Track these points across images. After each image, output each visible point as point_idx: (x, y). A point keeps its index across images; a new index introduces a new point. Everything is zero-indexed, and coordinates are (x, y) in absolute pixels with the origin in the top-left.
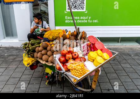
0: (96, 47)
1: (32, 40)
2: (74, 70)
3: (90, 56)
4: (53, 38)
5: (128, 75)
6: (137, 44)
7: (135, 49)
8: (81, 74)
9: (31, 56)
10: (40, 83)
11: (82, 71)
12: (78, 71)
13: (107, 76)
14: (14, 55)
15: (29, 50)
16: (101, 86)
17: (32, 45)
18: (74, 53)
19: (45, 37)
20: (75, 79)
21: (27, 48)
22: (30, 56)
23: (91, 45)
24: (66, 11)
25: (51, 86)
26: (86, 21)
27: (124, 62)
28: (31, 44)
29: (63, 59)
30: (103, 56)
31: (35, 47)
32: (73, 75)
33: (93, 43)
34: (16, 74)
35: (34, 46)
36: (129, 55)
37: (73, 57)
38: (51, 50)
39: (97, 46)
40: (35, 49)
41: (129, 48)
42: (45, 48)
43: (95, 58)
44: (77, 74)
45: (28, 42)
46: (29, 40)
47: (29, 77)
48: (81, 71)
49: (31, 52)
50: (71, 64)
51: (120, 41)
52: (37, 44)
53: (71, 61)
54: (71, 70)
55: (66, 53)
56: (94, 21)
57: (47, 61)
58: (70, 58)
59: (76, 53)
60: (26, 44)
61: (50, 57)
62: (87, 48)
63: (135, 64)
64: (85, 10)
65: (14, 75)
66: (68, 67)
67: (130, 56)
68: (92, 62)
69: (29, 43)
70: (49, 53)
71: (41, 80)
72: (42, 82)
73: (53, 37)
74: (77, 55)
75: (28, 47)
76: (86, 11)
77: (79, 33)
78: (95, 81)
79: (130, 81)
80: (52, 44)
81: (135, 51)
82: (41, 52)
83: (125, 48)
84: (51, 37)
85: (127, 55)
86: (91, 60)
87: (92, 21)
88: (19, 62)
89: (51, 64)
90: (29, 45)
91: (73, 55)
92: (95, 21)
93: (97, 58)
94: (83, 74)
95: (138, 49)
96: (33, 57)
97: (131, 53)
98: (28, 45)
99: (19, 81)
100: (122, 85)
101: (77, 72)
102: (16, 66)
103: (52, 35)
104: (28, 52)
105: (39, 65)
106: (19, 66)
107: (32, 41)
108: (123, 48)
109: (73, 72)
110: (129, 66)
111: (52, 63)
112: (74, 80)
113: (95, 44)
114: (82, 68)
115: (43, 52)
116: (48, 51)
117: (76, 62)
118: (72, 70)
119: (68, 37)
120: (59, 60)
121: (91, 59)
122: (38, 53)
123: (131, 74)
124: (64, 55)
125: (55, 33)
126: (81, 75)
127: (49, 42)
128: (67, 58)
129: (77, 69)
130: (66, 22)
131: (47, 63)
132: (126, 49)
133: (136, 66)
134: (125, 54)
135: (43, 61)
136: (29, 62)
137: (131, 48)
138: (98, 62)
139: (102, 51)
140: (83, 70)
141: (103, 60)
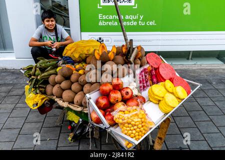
0: (161, 75)
1: (41, 61)
2: (126, 125)
3: (153, 94)
4: (80, 57)
5: (211, 121)
6: (220, 62)
7: (217, 72)
8: (140, 131)
9: (40, 91)
10: (57, 138)
11: (142, 126)
12: (135, 127)
13: (175, 122)
14: (9, 85)
15: (37, 81)
16: (166, 142)
17: (43, 70)
18: (126, 90)
19: (66, 55)
20: (130, 142)
21: (33, 77)
22: (38, 92)
23: (152, 70)
24: (100, 4)
25: (78, 145)
26: (135, 24)
27: (202, 96)
28: (40, 69)
29: (103, 102)
30: (176, 93)
31: (48, 75)
32: (126, 134)
33: (156, 66)
34: (13, 121)
35: (45, 74)
36: (209, 83)
37: (122, 97)
38: (78, 81)
39: (162, 72)
40: (48, 78)
41: (207, 69)
42: (67, 77)
43: (163, 97)
44: (134, 132)
45: (34, 64)
46: (37, 61)
47: (37, 126)
48: (140, 126)
49: (40, 84)
50: (120, 113)
51: (190, 57)
52: (51, 69)
53: (120, 106)
54: (121, 124)
55: (110, 91)
56: (149, 23)
57: (72, 102)
58: (117, 101)
59: (129, 90)
60: (30, 69)
61: (76, 93)
62: (146, 76)
63: (220, 100)
64: (133, 3)
65: (9, 123)
66: (114, 119)
67: (211, 83)
68: (156, 103)
69: (36, 67)
70: (75, 87)
71: (59, 132)
72: (60, 137)
73: (81, 54)
74: (130, 94)
75: (34, 75)
76: (135, 5)
77: (131, 50)
78: (160, 138)
79: (216, 130)
80: (79, 70)
81: (217, 75)
82: (60, 84)
83: (201, 69)
84: (77, 56)
85: (205, 82)
86: (154, 101)
87: (146, 23)
88: (18, 97)
89: (79, 109)
90: (36, 70)
91: (124, 92)
92: (151, 23)
93: (166, 98)
94: (144, 131)
95: (221, 71)
96: (44, 93)
97: (211, 79)
98: (33, 70)
99: (19, 134)
100: (203, 138)
101: (132, 128)
102: (13, 106)
103: (79, 51)
104: (35, 84)
105: (54, 106)
106: (19, 105)
107: (43, 62)
108: (197, 69)
109: (125, 128)
110: (211, 103)
111: (81, 105)
112: (128, 144)
113: (158, 68)
114: (143, 120)
115: (64, 84)
116: (72, 83)
117: (129, 108)
118: (123, 124)
119: (112, 58)
120: (97, 103)
121: (155, 99)
122: (53, 86)
123: (216, 117)
124: (105, 95)
125: (84, 47)
126: (140, 133)
127: (73, 65)
128: (112, 100)
129: (133, 123)
130: (100, 24)
131: (71, 107)
132: (201, 71)
133: (222, 102)
134: (201, 80)
135: (63, 101)
136: (36, 100)
137: (210, 69)
138: (169, 106)
139: (172, 82)
140: (143, 124)
141: (176, 100)
